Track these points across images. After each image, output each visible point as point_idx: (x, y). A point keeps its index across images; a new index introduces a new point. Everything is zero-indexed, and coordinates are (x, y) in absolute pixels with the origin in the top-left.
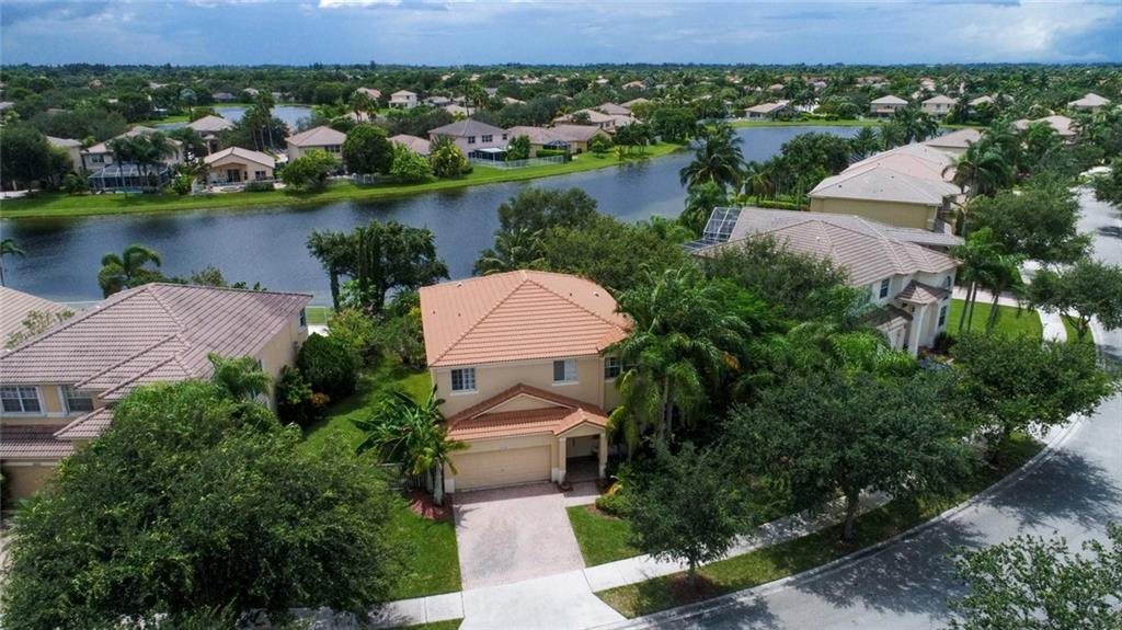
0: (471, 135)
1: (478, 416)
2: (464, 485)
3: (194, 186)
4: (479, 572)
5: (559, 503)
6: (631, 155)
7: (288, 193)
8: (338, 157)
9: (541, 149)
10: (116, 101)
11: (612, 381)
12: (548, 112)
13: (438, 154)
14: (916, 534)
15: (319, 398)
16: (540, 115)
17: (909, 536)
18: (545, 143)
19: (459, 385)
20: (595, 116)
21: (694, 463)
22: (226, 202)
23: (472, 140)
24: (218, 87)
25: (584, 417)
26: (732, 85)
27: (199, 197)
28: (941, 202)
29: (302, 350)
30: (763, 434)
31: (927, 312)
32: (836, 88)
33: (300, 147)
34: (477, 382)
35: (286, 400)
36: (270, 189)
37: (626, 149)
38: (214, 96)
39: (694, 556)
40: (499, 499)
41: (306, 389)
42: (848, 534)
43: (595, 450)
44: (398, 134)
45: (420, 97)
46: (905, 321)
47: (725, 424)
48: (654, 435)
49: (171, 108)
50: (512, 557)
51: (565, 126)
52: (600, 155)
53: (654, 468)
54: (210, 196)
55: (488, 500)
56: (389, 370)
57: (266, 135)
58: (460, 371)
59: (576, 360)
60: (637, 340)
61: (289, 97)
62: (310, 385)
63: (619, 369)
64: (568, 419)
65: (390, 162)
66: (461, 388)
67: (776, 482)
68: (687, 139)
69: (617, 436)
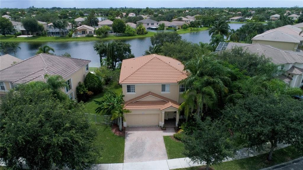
0: (148, 23)
1: (136, 102)
2: (130, 125)
3: (73, 35)
4: (130, 157)
5: (161, 134)
6: (194, 30)
7: (97, 37)
8: (111, 28)
9: (168, 27)
10: (60, 15)
11: (182, 93)
12: (170, 18)
13: (138, 28)
14: (299, 161)
15: (90, 93)
16: (168, 19)
17: (296, 162)
18: (169, 26)
19: (129, 91)
20: (184, 19)
21: (210, 125)
22: (81, 39)
23: (148, 24)
24: (85, 12)
25: (171, 105)
26: (226, 12)
27: (74, 38)
28: (300, 42)
29: (86, 77)
30: (238, 116)
31: (298, 77)
32: (259, 13)
33: (101, 25)
34: (135, 90)
35: (79, 93)
36: (92, 36)
37: (193, 28)
38: (84, 15)
39: (208, 161)
40: (141, 131)
41: (85, 89)
42: (270, 158)
43: (175, 117)
44: (128, 22)
45: (136, 15)
46: (289, 80)
47: (223, 111)
48: (195, 113)
49: (73, 17)
50: (143, 153)
51: (175, 21)
52: (185, 30)
53: (195, 125)
54: (77, 38)
55: (137, 131)
56: (114, 86)
57: (93, 22)
58: (130, 86)
59: (170, 84)
60: (192, 78)
61: (103, 15)
62: (87, 88)
63: (185, 89)
64: (166, 105)
65: (125, 29)
66: (130, 92)
67: (242, 135)
68: (211, 26)
69: (182, 113)
